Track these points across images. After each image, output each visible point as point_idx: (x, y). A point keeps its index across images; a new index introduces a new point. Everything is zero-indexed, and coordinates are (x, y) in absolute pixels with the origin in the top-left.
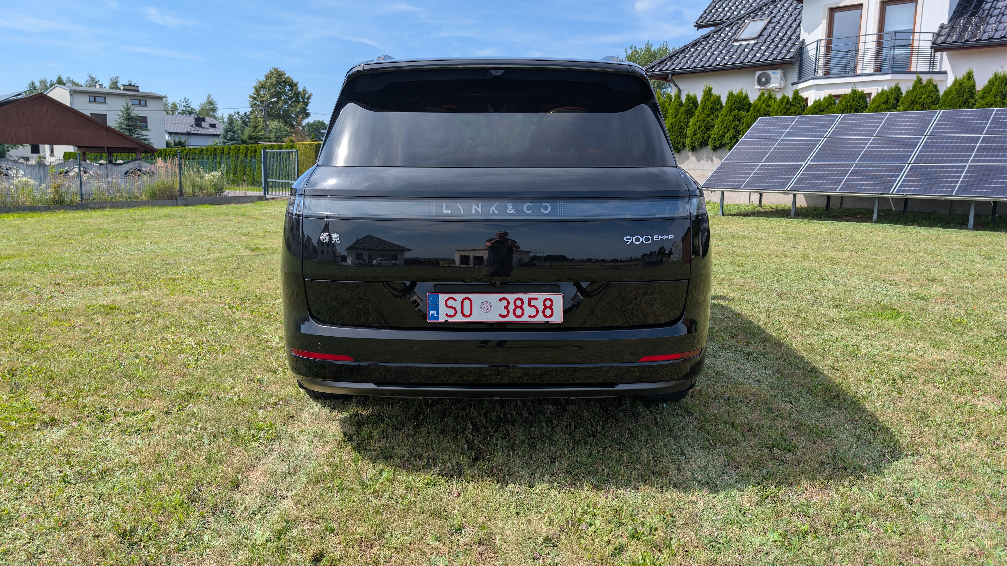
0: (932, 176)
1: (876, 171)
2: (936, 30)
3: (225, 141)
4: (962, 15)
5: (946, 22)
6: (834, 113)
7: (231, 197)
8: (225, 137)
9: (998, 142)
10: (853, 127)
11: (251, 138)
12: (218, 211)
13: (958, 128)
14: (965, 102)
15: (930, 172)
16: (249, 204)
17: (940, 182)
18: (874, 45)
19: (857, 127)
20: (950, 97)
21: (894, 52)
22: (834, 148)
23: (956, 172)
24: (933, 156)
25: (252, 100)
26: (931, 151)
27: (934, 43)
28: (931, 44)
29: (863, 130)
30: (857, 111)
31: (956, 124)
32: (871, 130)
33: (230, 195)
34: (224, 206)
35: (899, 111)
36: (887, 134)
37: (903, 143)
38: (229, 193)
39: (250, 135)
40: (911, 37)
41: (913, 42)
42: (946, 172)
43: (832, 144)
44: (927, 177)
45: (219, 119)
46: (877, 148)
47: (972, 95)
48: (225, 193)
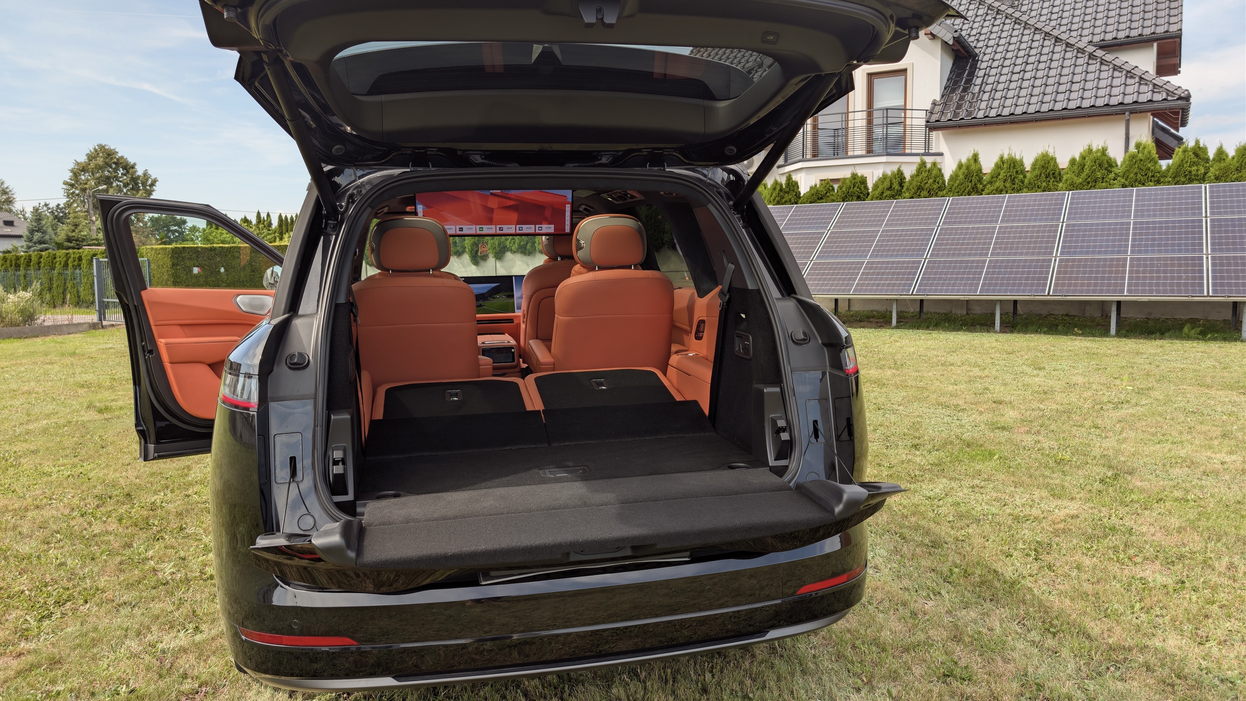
0: (952, 273)
1: (891, 268)
2: (928, 107)
3: (30, 244)
4: (953, 91)
5: (938, 98)
6: (833, 201)
7: (48, 327)
8: (30, 240)
9: (1015, 232)
10: (858, 217)
11: (69, 240)
12: (32, 349)
13: (971, 217)
14: (973, 188)
15: (949, 268)
16: (77, 335)
17: (962, 279)
18: (864, 123)
19: (862, 217)
20: (957, 182)
21: (887, 131)
22: (841, 242)
23: (977, 267)
24: (950, 250)
25: (69, 187)
26: (947, 244)
27: (928, 122)
28: (924, 123)
29: (869, 221)
30: (859, 198)
31: (969, 213)
32: (879, 221)
33: (46, 324)
34: (39, 340)
35: (904, 198)
36: (896, 225)
37: (915, 235)
38: (44, 321)
39: (68, 235)
40: (903, 115)
41: (905, 121)
42: (966, 267)
43: (838, 237)
44: (946, 273)
45: (17, 214)
46: (888, 241)
47: (980, 180)
48: (39, 321)
